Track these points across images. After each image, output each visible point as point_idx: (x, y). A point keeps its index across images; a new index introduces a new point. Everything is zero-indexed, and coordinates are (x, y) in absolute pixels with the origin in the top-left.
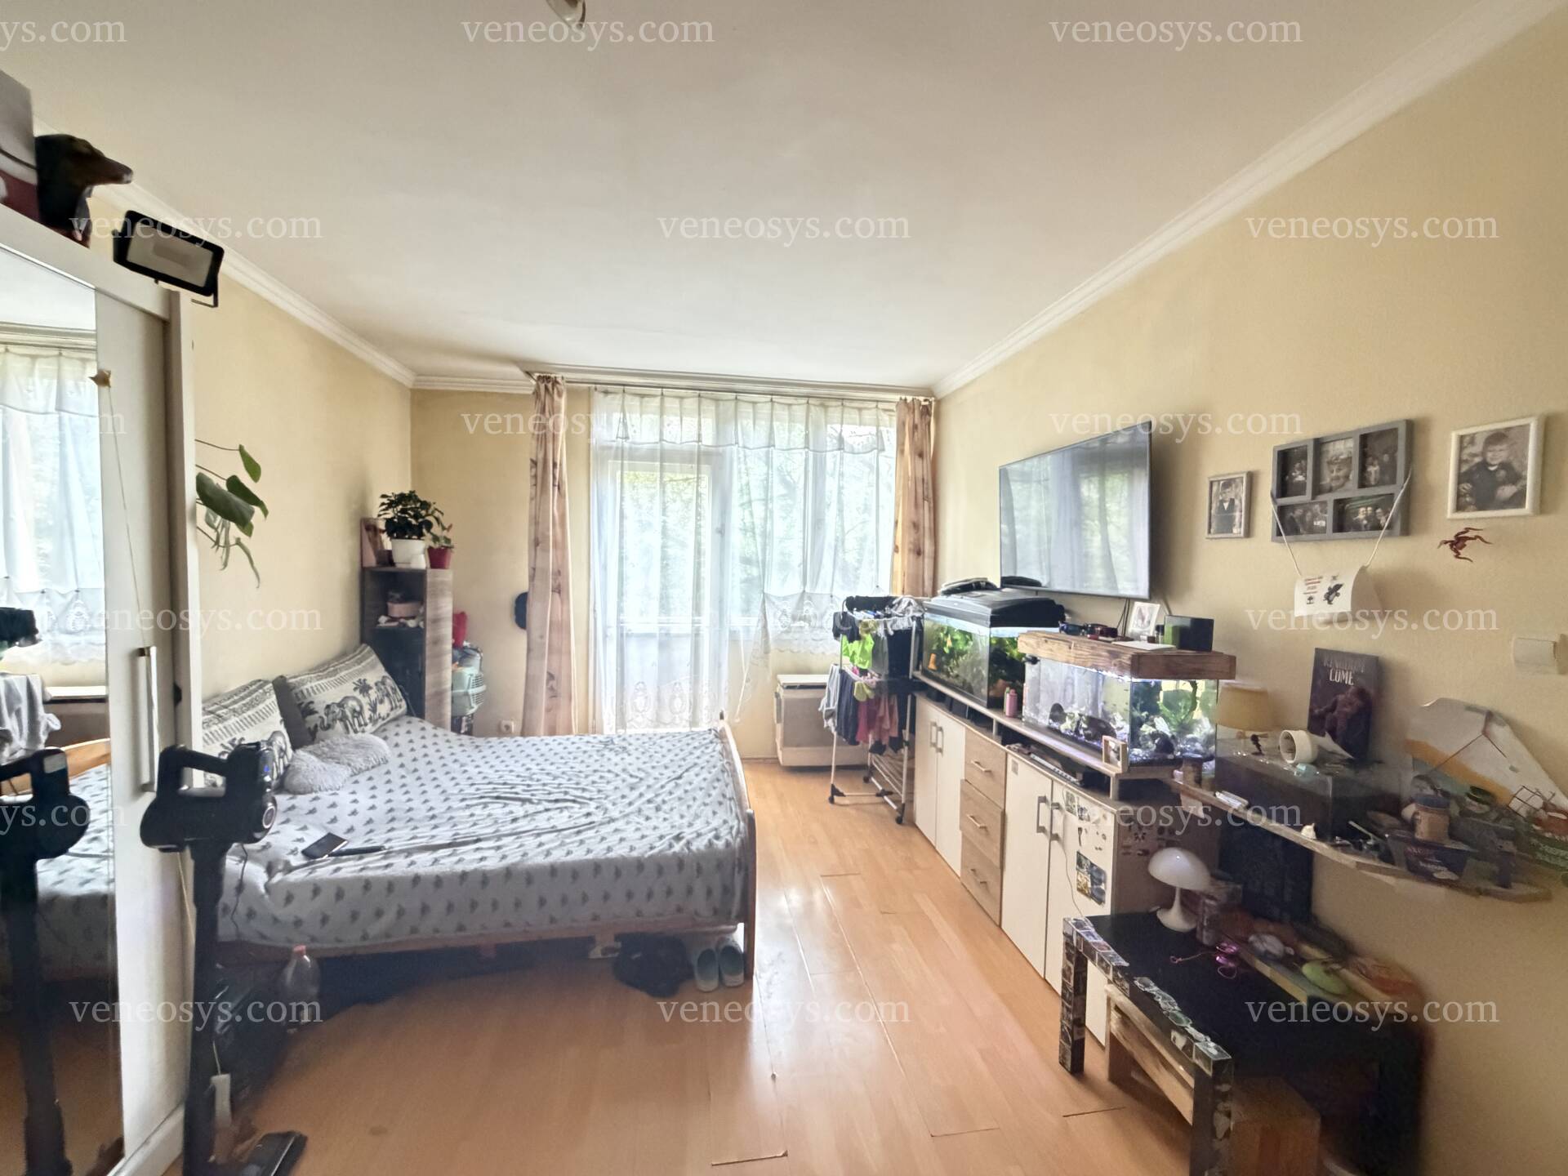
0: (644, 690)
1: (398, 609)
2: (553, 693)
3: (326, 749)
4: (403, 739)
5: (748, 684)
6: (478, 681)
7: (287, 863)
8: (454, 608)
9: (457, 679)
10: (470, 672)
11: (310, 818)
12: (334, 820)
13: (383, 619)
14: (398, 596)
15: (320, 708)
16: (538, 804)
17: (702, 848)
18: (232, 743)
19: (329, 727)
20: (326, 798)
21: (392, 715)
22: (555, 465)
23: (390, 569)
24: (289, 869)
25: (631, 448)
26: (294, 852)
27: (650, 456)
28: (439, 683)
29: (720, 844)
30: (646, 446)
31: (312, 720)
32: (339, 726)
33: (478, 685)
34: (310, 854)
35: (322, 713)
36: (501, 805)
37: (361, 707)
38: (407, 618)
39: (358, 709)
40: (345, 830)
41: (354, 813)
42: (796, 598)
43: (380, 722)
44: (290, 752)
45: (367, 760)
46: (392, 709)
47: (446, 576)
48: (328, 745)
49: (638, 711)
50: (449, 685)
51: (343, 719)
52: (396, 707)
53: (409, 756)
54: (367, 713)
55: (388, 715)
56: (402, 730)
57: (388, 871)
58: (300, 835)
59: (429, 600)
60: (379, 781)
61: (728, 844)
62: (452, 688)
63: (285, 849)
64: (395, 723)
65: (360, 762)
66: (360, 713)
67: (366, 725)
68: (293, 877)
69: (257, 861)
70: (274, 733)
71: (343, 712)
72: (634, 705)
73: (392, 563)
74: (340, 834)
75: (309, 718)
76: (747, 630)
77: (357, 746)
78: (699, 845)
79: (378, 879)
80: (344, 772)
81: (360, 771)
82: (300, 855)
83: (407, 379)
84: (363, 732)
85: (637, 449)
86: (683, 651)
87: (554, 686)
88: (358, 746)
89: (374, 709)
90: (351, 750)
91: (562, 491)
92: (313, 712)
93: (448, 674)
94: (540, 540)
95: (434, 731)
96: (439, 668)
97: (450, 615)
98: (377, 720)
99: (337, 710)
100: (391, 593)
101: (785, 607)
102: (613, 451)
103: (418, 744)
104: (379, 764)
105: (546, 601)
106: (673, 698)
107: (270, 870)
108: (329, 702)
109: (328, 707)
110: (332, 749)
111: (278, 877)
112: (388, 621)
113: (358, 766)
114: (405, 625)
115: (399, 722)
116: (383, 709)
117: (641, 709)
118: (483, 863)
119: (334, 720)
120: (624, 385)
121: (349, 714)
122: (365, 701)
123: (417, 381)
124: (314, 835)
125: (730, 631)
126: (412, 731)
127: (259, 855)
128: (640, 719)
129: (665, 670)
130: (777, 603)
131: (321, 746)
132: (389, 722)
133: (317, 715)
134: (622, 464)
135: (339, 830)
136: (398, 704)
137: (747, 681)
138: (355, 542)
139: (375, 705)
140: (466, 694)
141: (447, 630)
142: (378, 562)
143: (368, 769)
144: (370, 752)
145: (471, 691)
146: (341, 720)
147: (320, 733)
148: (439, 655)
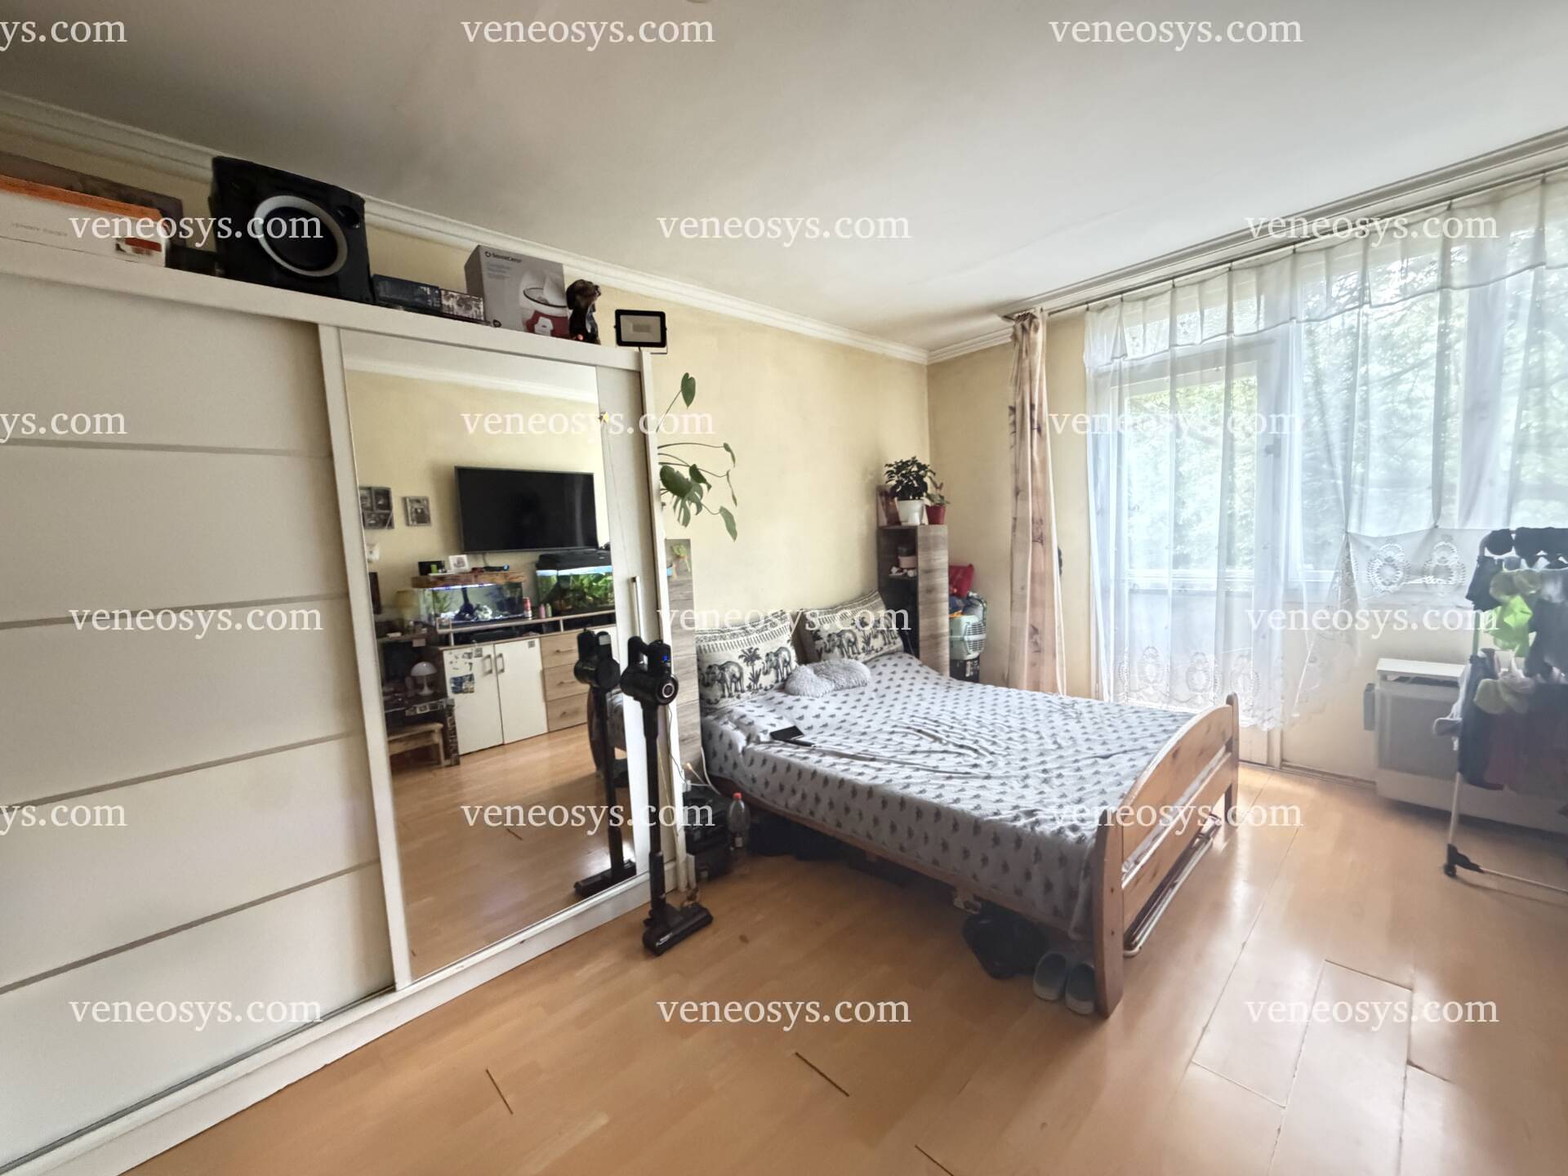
0: (1155, 657)
1: (905, 561)
2: (1037, 649)
3: (824, 667)
4: (887, 671)
5: (1312, 665)
6: (977, 629)
7: (758, 738)
8: (950, 559)
9: (954, 626)
10: (968, 621)
11: (786, 712)
12: (801, 718)
13: (894, 570)
14: (905, 550)
15: (824, 636)
16: (945, 744)
17: (1048, 833)
18: (750, 650)
19: (829, 651)
20: (804, 701)
21: (886, 649)
22: (1032, 407)
23: (897, 527)
24: (758, 742)
25: (1132, 368)
26: (765, 732)
27: (1157, 370)
28: (935, 626)
29: (1072, 836)
30: (1150, 360)
31: (819, 644)
32: (837, 650)
33: (975, 634)
34: (775, 736)
35: (825, 639)
36: (917, 738)
37: (856, 639)
38: (909, 569)
39: (853, 640)
40: (806, 727)
41: (818, 716)
42: (1418, 540)
43: (873, 655)
44: (794, 664)
45: (849, 680)
46: (885, 644)
47: (942, 530)
48: (825, 665)
49: (1149, 681)
50: (946, 630)
51: (840, 646)
52: (890, 643)
53: (885, 683)
54: (860, 645)
55: (882, 649)
56: (890, 663)
57: (803, 762)
58: (774, 721)
59: (920, 552)
60: (851, 701)
61: (1081, 840)
62: (951, 632)
63: (760, 728)
64: (888, 656)
65: (843, 681)
66: (855, 643)
67: (859, 653)
68: (760, 748)
69: (743, 731)
70: (781, 648)
71: (841, 641)
72: (1142, 672)
73: (899, 523)
74: (802, 729)
75: (817, 642)
76: (1316, 587)
77: (845, 669)
78: (1047, 829)
79: (796, 765)
80: (827, 686)
81: (842, 688)
82: (768, 735)
83: (921, 357)
84: (856, 659)
85: (1140, 367)
86: (1206, 614)
87: (1039, 641)
88: (847, 669)
89: (867, 641)
90: (840, 671)
91: (1043, 433)
92: (819, 638)
93: (945, 620)
94: (1020, 488)
95: (919, 668)
96: (934, 613)
97: (946, 567)
98: (870, 651)
99: (836, 639)
100: (900, 548)
101: (1391, 554)
102: (1110, 377)
103: (896, 677)
104: (859, 686)
105: (1027, 552)
106: (1191, 670)
107: (748, 740)
108: (831, 632)
109: (830, 635)
110: (827, 667)
111: (751, 745)
112: (898, 572)
113: (841, 684)
114: (906, 574)
115: (892, 656)
116: (876, 643)
117: (1152, 680)
118: (860, 778)
119: (834, 646)
120: (1121, 293)
121: (845, 642)
122: (859, 635)
123: (931, 356)
124: (786, 724)
125: (1287, 590)
126: (899, 664)
127: (745, 727)
128: (1150, 691)
129: (1183, 635)
130: (1374, 547)
131: (821, 665)
132: (881, 656)
133: (821, 641)
134: (1120, 390)
135: (802, 727)
136: (892, 641)
137: (1311, 662)
138: (874, 505)
139: (869, 639)
140: (962, 640)
141: (943, 580)
142: (889, 522)
143: (849, 688)
144: (854, 674)
145: (966, 638)
146: (838, 647)
147: (824, 654)
148: (933, 604)
